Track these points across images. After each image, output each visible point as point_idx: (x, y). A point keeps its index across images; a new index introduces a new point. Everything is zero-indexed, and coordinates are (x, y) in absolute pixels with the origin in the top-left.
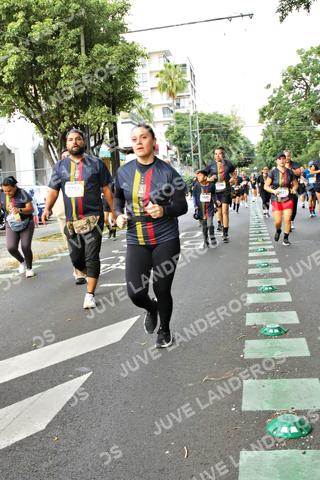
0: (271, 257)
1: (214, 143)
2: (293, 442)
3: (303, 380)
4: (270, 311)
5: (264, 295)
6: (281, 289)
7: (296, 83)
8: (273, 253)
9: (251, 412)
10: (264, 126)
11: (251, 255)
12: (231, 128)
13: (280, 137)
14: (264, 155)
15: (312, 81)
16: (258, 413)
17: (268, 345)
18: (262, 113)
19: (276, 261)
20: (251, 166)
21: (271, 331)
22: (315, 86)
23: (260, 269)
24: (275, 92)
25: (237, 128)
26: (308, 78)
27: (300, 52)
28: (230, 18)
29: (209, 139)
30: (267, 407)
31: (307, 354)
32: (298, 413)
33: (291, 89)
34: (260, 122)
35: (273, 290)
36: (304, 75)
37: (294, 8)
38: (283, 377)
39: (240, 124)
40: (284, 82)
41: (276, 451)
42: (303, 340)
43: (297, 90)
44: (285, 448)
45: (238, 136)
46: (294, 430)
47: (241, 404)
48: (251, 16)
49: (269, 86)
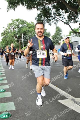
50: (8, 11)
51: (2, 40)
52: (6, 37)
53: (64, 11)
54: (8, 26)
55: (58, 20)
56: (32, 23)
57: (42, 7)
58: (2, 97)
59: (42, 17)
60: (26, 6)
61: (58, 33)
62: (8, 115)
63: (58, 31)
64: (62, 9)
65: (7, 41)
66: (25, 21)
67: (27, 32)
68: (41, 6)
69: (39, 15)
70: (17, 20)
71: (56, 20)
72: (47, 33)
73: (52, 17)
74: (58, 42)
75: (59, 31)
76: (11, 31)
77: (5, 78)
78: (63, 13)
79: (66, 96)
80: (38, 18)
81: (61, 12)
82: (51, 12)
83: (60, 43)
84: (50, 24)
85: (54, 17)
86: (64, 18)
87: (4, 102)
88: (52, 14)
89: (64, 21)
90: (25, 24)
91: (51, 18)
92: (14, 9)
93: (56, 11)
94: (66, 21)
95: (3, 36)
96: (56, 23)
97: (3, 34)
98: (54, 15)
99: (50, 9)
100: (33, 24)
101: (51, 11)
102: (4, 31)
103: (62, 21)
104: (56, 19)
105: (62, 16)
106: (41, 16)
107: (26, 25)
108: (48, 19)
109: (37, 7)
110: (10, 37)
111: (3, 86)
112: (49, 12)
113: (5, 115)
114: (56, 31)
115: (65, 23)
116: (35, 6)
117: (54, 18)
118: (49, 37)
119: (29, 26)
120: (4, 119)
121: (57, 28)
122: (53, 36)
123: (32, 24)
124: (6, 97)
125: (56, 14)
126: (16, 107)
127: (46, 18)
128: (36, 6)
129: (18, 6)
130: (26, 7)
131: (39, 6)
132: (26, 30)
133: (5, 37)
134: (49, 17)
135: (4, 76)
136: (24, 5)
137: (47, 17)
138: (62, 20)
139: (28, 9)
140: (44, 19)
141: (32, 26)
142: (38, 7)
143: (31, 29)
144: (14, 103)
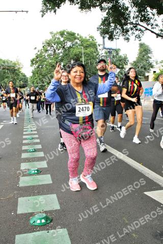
0: (35, 134)
1: (7, 75)
2: (42, 227)
3: (49, 195)
4: (33, 161)
5: (30, 153)
6: (39, 150)
7: (49, 48)
8: (36, 132)
9: (22, 214)
10: (33, 68)
11: (24, 133)
12: (16, 68)
13: (41, 74)
14: (33, 83)
15: (57, 48)
16: (26, 214)
17: (32, 179)
18: (32, 61)
19: (37, 136)
20: (26, 88)
21: (33, 172)
22: (58, 50)
23: (29, 140)
24: (39, 51)
25: (19, 68)
26: (55, 46)
27: (51, 33)
28: (16, 12)
29: (5, 73)
30: (30, 211)
31: (51, 182)
32: (46, 212)
33: (47, 51)
34: (31, 66)
35: (35, 151)
36: (53, 45)
37: (49, 11)
38: (39, 195)
39: (21, 66)
40: (43, 47)
41: (34, 233)
42: (49, 176)
43: (50, 52)
44: (39, 231)
45: (20, 72)
46: (43, 221)
47: (17, 210)
48: (27, 12)
49: (36, 48)
50: (43, 16)
51: (33, 72)
52: (40, 67)
53: (155, 11)
54: (43, 45)
55: (143, 29)
56: (91, 37)
57: (110, 5)
58: (35, 185)
59: (112, 24)
60: (78, 3)
61: (143, 56)
62: (46, 218)
63: (144, 53)
64: (152, 8)
65: (43, 75)
66: (76, 35)
67: (81, 57)
68: (109, 3)
69: (106, 22)
70: (62, 34)
71: (140, 30)
72: (120, 57)
73: (132, 23)
74: (144, 75)
75: (145, 51)
76: (49, 55)
77: (39, 147)
78: (154, 15)
79: (160, 184)
80: (102, 26)
81: (148, 13)
82: (128, 14)
83: (148, 76)
84: (128, 39)
85: (136, 24)
86: (157, 25)
87: (39, 194)
88: (132, 17)
89: (157, 31)
90: (77, 40)
91: (129, 26)
92: (55, 11)
93: (140, 11)
94: (160, 32)
95: (34, 65)
96: (138, 37)
97: (34, 62)
98: (135, 19)
99: (127, 9)
100: (93, 40)
101: (130, 11)
102: (36, 56)
103: (152, 32)
104: (139, 27)
105: (152, 21)
106: (109, 24)
107: (79, 42)
108: (123, 29)
109: (100, 5)
110: (47, 67)
111: (35, 163)
112: (124, 14)
113: (41, 219)
114: (140, 53)
115: (158, 35)
116: (96, 3)
117: (135, 27)
118: (125, 64)
119: (85, 45)
120: (39, 226)
121: (141, 45)
122: (134, 62)
123: (91, 40)
124: (42, 185)
125: (139, 18)
126: (61, 204)
127: (118, 26)
128: (98, 4)
129: (62, 4)
130: (78, 6)
131: (104, 3)
132: (78, 53)
133: (38, 67)
134: (126, 24)
135: (37, 143)
136: (73, 2)
137: (122, 25)
138: (150, 29)
139: (82, 10)
140: (114, 29)
141: (92, 43)
142: (102, 5)
143: (88, 51)
144: (58, 197)
